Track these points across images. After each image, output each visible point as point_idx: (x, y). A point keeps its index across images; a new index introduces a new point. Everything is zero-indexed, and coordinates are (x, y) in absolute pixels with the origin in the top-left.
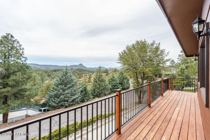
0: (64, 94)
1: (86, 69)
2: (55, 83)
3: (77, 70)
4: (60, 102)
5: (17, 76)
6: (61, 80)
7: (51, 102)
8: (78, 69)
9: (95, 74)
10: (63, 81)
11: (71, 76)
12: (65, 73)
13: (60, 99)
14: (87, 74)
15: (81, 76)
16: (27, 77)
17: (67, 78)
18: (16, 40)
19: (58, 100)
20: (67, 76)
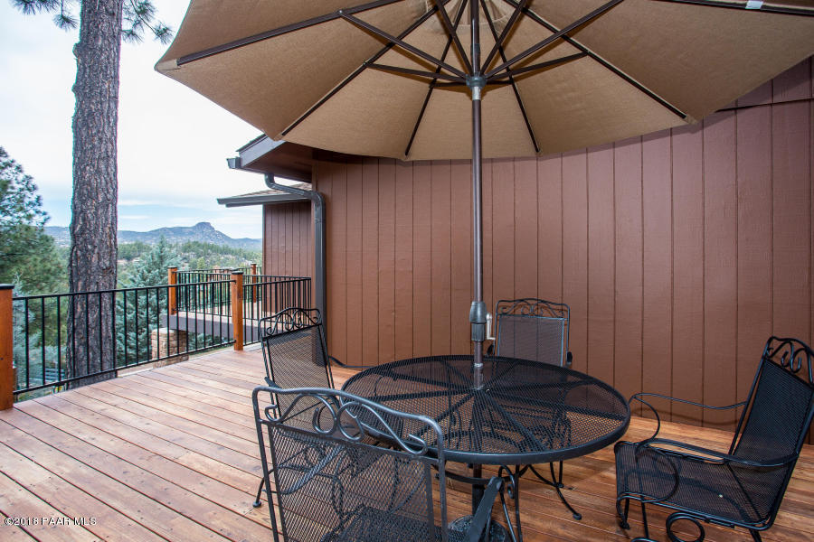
1: (226, 243)
3: (187, 248)
5: (29, 265)
6: (145, 280)
8: (189, 247)
10: (153, 281)
12: (156, 259)
16: (53, 268)
18: (13, 162)
20: (165, 265)
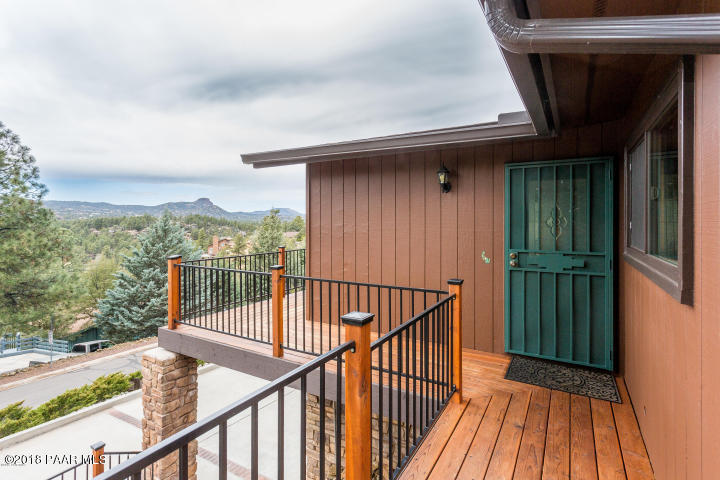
0: (160, 295)
2: (129, 261)
3: (189, 221)
4: (147, 318)
5: (22, 240)
6: (148, 254)
7: (121, 317)
8: (192, 219)
9: (256, 235)
10: (157, 255)
11: (180, 241)
12: (160, 232)
13: (147, 308)
14: (229, 234)
15: (207, 242)
16: (50, 243)
17: (168, 247)
18: (8, 132)
19: (143, 311)
20: (169, 239)
